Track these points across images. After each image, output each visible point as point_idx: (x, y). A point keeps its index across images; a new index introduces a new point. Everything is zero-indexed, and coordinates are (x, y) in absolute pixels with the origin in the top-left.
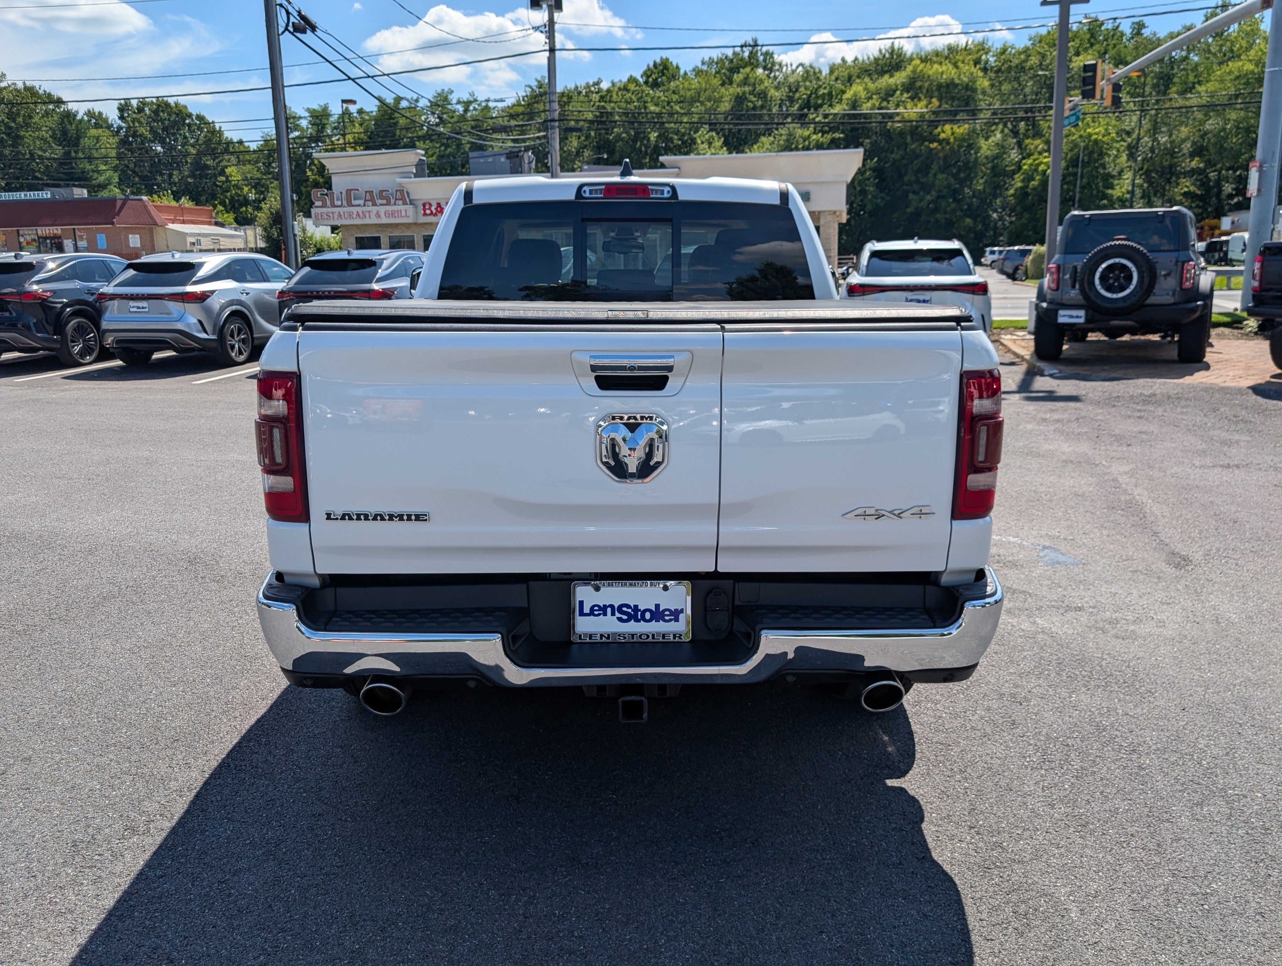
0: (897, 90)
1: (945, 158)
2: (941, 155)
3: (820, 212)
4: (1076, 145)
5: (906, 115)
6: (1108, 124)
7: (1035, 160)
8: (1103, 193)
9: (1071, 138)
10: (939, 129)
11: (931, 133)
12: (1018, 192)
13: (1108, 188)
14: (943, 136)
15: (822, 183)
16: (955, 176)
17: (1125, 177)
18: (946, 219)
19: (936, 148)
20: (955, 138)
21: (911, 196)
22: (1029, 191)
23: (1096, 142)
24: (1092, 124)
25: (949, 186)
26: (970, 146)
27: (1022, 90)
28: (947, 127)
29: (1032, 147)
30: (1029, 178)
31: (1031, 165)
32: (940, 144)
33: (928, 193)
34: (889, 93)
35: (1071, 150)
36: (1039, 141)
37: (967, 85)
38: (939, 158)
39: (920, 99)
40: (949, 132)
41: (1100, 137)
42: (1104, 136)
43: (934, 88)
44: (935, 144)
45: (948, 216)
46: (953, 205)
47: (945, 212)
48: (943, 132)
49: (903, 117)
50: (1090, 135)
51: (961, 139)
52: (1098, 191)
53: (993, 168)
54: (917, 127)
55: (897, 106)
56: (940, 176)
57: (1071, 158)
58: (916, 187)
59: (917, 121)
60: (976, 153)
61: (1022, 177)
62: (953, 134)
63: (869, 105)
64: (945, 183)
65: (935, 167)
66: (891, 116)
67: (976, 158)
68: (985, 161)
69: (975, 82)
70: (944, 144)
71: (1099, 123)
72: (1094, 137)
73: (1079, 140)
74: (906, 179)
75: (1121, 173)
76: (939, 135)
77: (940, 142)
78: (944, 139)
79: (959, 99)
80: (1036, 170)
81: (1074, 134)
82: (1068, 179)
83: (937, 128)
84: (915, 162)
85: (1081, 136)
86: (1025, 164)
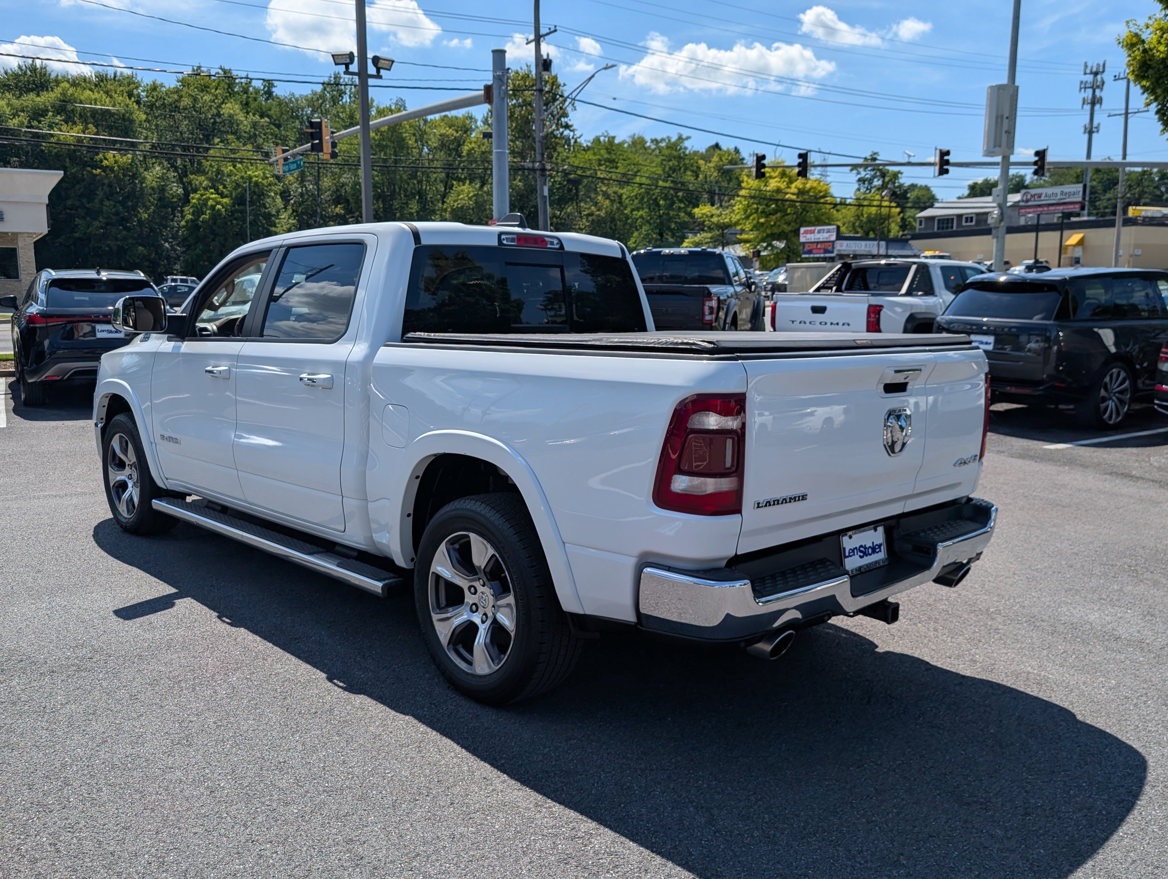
0: (48, 111)
1: (110, 185)
2: (106, 181)
3: (14, 234)
4: (238, 185)
5: (62, 137)
6: (264, 168)
7: (202, 195)
8: (268, 230)
9: (233, 178)
10: (101, 156)
11: (92, 159)
12: (190, 224)
13: (271, 226)
14: (105, 163)
15: (17, 202)
16: (123, 203)
17: (283, 217)
18: (118, 246)
19: (100, 174)
20: (119, 166)
21: (78, 221)
22: (200, 224)
23: (257, 184)
24: (251, 168)
25: (117, 214)
26: (134, 176)
27: (178, 127)
28: (110, 154)
29: (197, 183)
30: (198, 212)
31: (199, 199)
32: (104, 171)
33: (95, 219)
34: (38, 114)
35: (235, 189)
36: (203, 178)
37: (124, 115)
38: (104, 184)
39: (74, 123)
40: (112, 160)
41: (260, 180)
42: (263, 179)
43: (89, 114)
44: (99, 171)
45: (119, 243)
46: (124, 233)
47: (117, 239)
48: (106, 159)
49: (59, 139)
50: (250, 178)
51: (125, 169)
52: (264, 228)
53: (160, 199)
54: (74, 151)
55: (51, 127)
56: (107, 203)
57: (236, 196)
58: (82, 212)
59: (74, 145)
60: (142, 183)
61: (191, 210)
62: (116, 162)
63: (16, 121)
64: (114, 210)
65: (100, 193)
66: (44, 136)
67: (142, 188)
68: (150, 191)
69: (131, 114)
70: (108, 171)
71: (257, 168)
72: (254, 179)
73: (241, 180)
74: (69, 203)
75: (278, 212)
76: (101, 161)
77: (104, 169)
78: (107, 167)
79: (117, 129)
80: (205, 205)
81: (236, 175)
82: (236, 215)
83: (97, 154)
84: (78, 187)
85: (242, 177)
86: (193, 198)
